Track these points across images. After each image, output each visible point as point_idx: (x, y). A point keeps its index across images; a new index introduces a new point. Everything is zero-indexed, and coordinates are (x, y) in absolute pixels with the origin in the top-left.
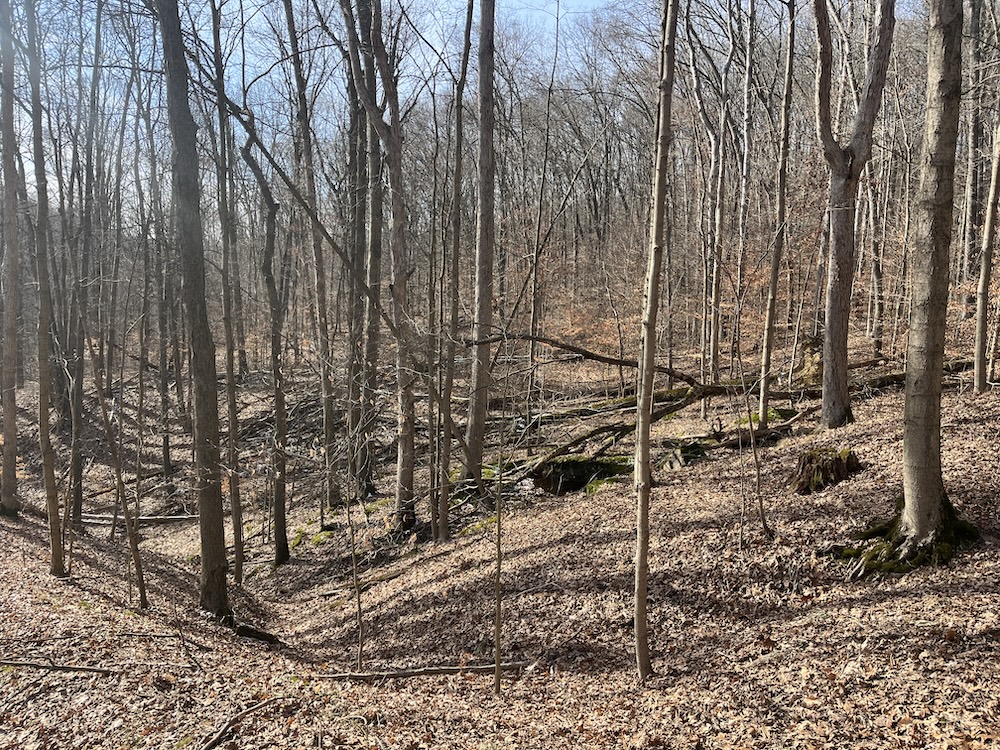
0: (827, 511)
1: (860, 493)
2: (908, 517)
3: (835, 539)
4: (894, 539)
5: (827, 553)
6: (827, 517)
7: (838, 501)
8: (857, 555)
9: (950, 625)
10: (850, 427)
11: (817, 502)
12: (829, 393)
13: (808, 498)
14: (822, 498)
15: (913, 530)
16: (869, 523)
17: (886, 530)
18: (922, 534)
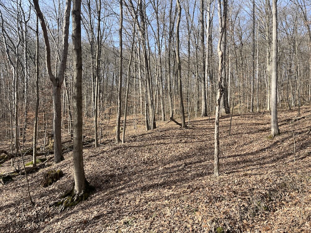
0: (53, 191)
1: (63, 183)
2: (76, 188)
3: (55, 200)
4: (73, 195)
5: (53, 205)
6: (52, 193)
7: (56, 187)
8: (62, 203)
9: (85, 218)
10: (62, 162)
11: (50, 189)
12: (56, 152)
13: (47, 188)
14: (51, 187)
15: (78, 191)
16: (66, 192)
17: (70, 193)
18: (80, 192)
